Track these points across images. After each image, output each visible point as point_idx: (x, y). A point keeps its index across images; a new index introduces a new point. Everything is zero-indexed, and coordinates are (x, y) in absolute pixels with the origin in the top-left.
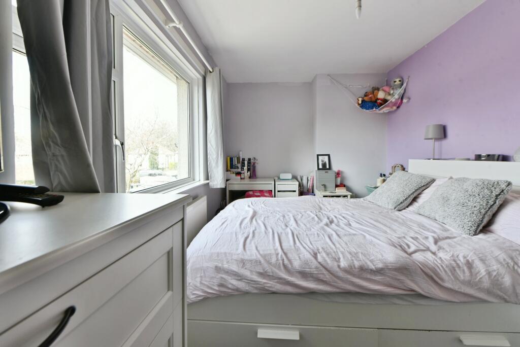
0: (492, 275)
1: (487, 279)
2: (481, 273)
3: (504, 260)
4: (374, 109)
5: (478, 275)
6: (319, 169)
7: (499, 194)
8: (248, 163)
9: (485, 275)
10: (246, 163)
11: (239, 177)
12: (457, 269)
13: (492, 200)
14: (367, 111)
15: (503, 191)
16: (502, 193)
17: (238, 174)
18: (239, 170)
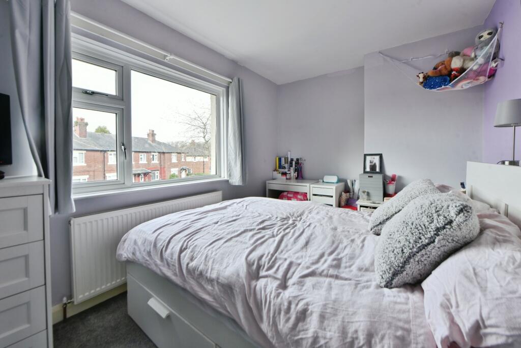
0: (319, 342)
1: (309, 344)
2: (307, 334)
3: (356, 331)
4: (443, 87)
5: (302, 333)
6: (365, 172)
7: (444, 228)
8: (296, 163)
9: (310, 337)
10: (294, 163)
11: (285, 177)
12: (282, 313)
13: (429, 235)
14: (433, 90)
15: (451, 222)
16: (448, 227)
17: (284, 174)
18: (286, 170)
